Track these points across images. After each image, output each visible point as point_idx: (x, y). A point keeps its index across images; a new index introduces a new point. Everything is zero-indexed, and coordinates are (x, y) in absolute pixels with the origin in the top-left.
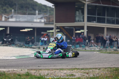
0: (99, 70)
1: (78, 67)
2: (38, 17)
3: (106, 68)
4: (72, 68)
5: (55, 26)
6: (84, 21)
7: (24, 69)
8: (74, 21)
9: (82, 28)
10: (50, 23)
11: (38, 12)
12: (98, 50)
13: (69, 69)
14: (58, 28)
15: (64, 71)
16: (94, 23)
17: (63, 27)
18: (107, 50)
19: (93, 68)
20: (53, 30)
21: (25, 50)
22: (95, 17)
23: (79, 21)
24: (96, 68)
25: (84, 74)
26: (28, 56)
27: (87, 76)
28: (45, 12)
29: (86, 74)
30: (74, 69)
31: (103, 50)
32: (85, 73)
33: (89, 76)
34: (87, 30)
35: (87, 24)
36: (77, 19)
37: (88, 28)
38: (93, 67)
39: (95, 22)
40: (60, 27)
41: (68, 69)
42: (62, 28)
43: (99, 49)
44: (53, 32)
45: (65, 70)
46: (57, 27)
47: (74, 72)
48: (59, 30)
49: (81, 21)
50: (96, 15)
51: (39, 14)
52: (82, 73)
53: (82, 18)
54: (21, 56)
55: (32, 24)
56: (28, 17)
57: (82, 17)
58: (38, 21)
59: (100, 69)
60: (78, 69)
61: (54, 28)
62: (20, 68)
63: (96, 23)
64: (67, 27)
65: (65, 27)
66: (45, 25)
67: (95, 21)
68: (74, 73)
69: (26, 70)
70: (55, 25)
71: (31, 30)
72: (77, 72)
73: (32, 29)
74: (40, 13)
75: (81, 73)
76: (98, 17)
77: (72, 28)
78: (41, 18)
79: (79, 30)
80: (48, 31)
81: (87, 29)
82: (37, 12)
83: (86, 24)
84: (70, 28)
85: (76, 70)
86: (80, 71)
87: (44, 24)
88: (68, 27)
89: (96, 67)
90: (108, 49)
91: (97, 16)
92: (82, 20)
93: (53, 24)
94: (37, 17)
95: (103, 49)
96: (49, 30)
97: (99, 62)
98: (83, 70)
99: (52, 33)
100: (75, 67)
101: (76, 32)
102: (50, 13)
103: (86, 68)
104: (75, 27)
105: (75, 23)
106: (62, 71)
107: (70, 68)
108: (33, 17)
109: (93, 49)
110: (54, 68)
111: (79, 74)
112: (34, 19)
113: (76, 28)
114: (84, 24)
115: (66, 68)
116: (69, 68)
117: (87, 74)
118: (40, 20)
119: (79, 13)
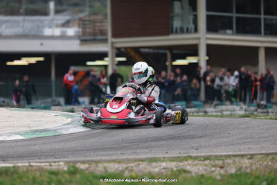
0: (251, 158)
1: (195, 155)
2: (55, 22)
3: (268, 154)
4: (179, 157)
5: (112, 47)
6: (196, 30)
7: (55, 162)
8: (168, 30)
9: (193, 50)
10: (98, 37)
11: (56, 5)
12: (242, 113)
13: (173, 159)
14: (119, 52)
15: (160, 163)
16: (226, 34)
17: (137, 49)
18: (268, 112)
19: (235, 156)
20: (106, 59)
21: (43, 116)
22: (231, 18)
23: (182, 31)
24: (243, 156)
25: (213, 169)
26: (55, 130)
27: (222, 172)
28: (76, 5)
29: (218, 169)
30: (187, 158)
31: (255, 113)
32: (214, 166)
33: (226, 171)
34: (207, 58)
35: (208, 39)
36: (177, 24)
37: (211, 49)
38: (234, 153)
39: (229, 32)
40: (126, 48)
41: (168, 158)
42: (133, 53)
43: (246, 110)
44: (106, 66)
45: (163, 161)
46: (118, 49)
47: (187, 166)
48: (123, 59)
49: (188, 31)
50: (231, 12)
51: (57, 12)
52: (206, 165)
53: (191, 21)
54: (36, 131)
55: (42, 44)
56: (24, 21)
57: (191, 18)
58: (57, 32)
59: (252, 156)
60: (196, 158)
61: (110, 54)
62: (45, 160)
63: (233, 34)
64: (147, 50)
65: (142, 50)
66: (81, 44)
67: (231, 28)
68: (188, 168)
69: (61, 163)
70: (112, 43)
71: (38, 62)
72: (196, 165)
73: (41, 59)
74: (60, 8)
75: (204, 167)
76: (238, 19)
77: (162, 51)
78: (66, 24)
79: (183, 58)
80: (89, 63)
81: (207, 55)
82: (52, 5)
83: (204, 39)
84: (156, 51)
85: (190, 162)
86: (201, 162)
87: (78, 42)
88: (151, 51)
89: (242, 153)
90: (270, 110)
91: (234, 15)
92: (191, 26)
93: (105, 41)
94: (52, 20)
95: (256, 110)
96: (94, 60)
97: (249, 140)
98: (208, 161)
99: (103, 69)
100: (186, 155)
101: (174, 63)
102: (91, 7)
103: (216, 156)
104: (170, 48)
105: (172, 37)
106: (154, 164)
107: (174, 157)
108: (42, 21)
109: (229, 113)
110: (133, 157)
111: (201, 169)
112: (44, 27)
113: (175, 52)
114: (199, 39)
115: (164, 158)
116: (171, 157)
117: (221, 168)
118: (64, 29)
119: (182, 8)
